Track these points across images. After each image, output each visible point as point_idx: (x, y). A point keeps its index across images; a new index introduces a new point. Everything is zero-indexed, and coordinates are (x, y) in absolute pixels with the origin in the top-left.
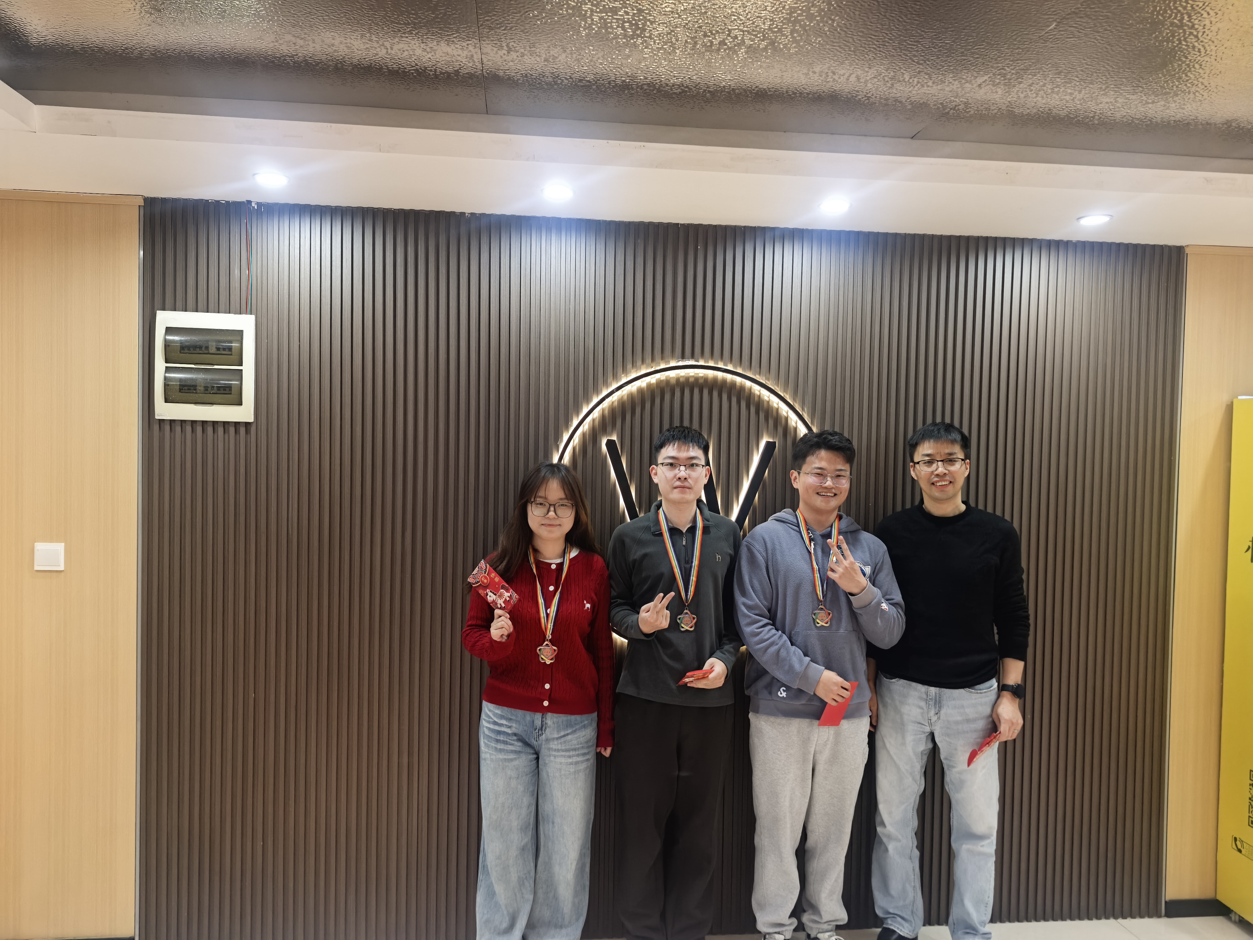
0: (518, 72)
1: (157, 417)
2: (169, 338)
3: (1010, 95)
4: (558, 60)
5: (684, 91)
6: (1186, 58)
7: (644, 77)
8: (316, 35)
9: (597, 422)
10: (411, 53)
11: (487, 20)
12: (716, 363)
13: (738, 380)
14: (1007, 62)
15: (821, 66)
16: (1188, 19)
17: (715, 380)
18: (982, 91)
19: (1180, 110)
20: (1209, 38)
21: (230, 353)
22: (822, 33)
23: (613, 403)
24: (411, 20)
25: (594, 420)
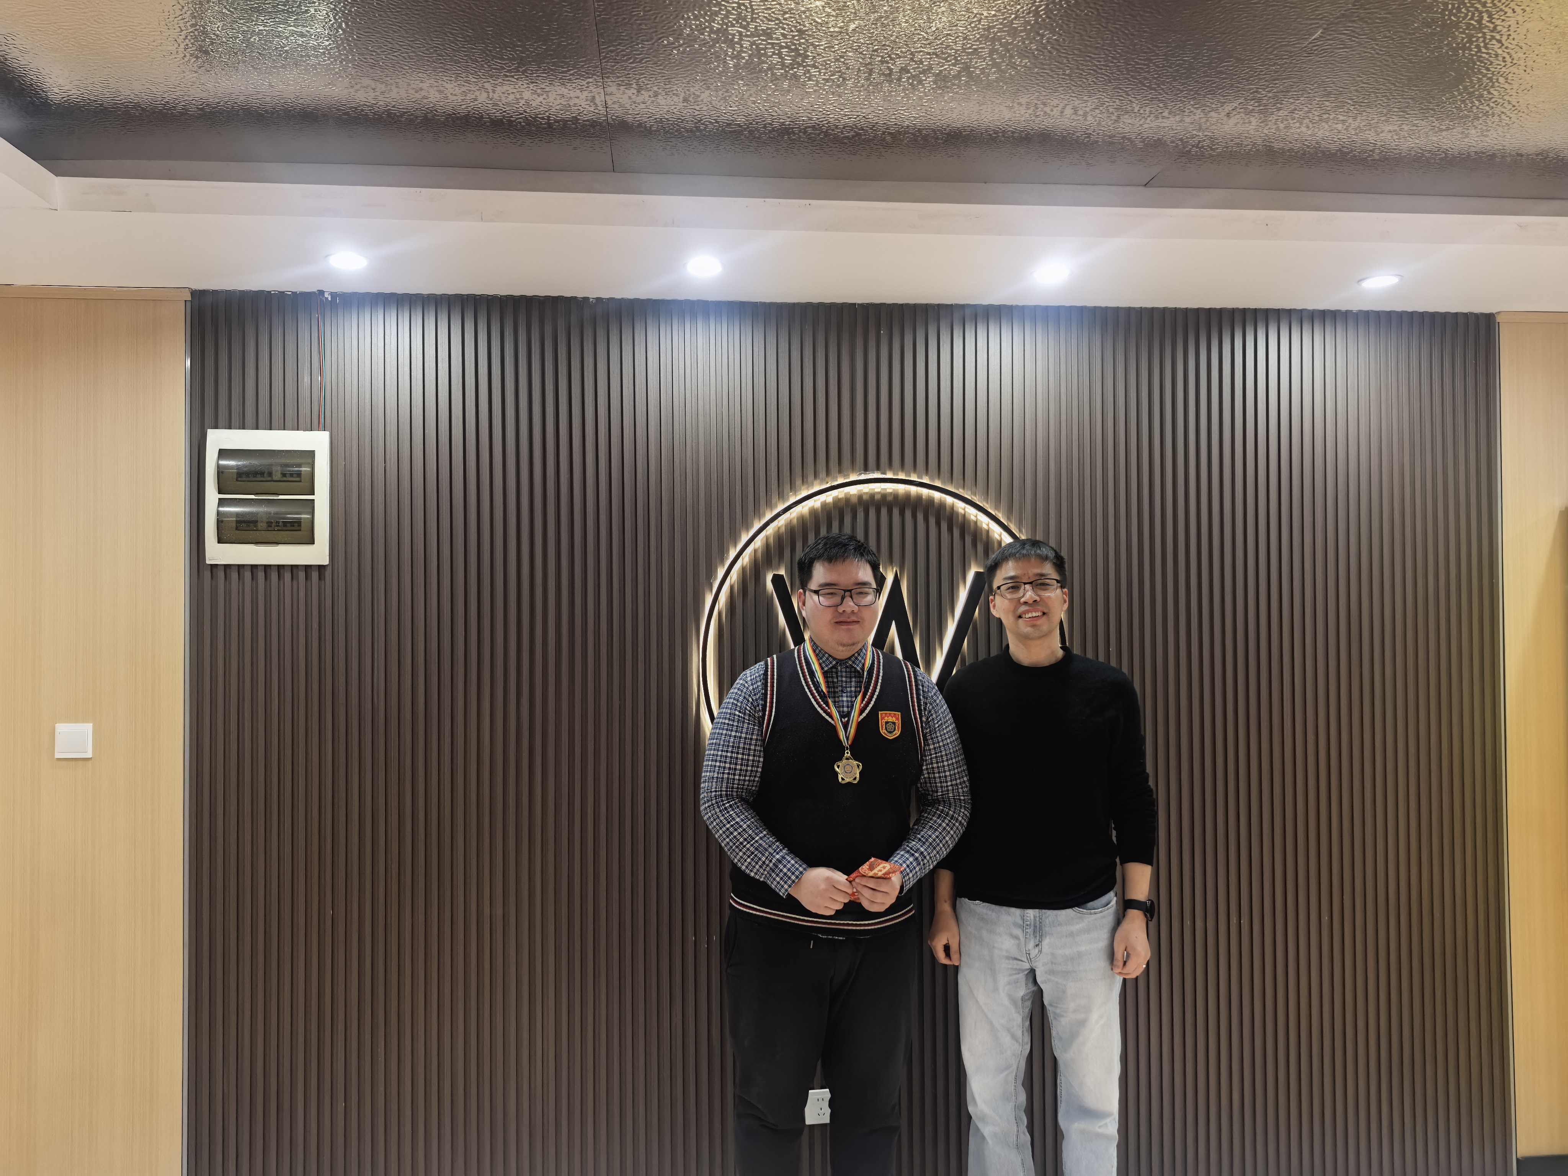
0: (651, 117)
1: (208, 562)
2: (223, 462)
3: (1267, 125)
4: (699, 99)
5: (858, 134)
6: (1488, 69)
7: (808, 117)
8: (400, 77)
9: (759, 554)
10: (518, 97)
11: (612, 51)
12: (908, 475)
13: (937, 495)
14: (1262, 82)
15: (1029, 96)
16: (1488, 19)
17: (908, 496)
18: (1232, 121)
19: (1482, 138)
20: (1515, 42)
21: (298, 479)
22: (1029, 53)
23: (779, 528)
24: (516, 54)
25: (755, 551)
